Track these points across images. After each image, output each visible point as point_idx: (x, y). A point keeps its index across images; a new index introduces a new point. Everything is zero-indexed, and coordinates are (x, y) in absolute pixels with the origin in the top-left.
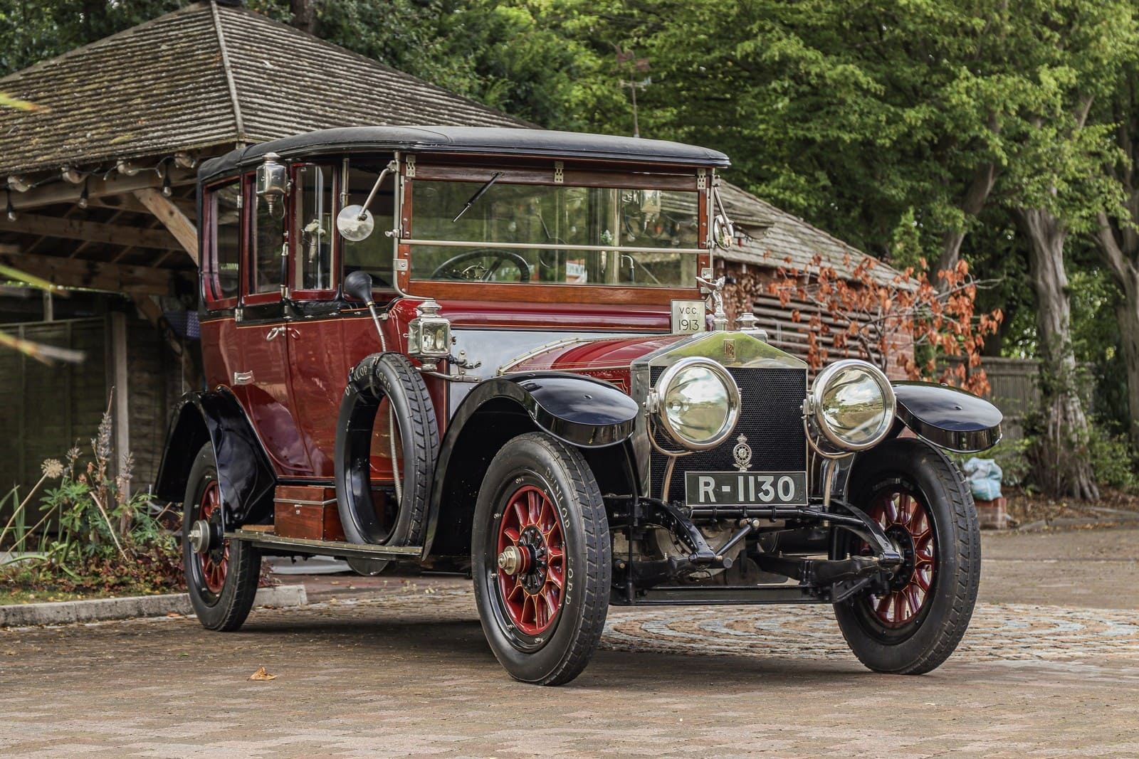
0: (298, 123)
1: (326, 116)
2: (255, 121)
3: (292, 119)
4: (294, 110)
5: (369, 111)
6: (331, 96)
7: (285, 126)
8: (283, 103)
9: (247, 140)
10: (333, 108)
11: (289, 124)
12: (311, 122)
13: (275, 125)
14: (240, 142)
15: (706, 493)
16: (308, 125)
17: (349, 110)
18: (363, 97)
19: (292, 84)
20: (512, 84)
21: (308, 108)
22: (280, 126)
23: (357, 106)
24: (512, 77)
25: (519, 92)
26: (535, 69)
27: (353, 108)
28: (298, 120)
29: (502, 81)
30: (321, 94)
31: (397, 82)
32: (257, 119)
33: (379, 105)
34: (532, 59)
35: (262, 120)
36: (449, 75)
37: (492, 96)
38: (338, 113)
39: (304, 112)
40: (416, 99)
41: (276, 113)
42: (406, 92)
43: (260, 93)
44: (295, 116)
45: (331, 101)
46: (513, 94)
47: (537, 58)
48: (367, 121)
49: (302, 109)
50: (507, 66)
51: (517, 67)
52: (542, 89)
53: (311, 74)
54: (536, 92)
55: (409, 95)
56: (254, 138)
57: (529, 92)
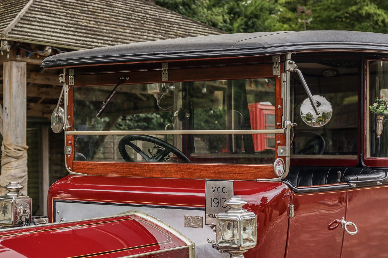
0: (61, 29)
1: (87, 26)
2: (26, 27)
3: (59, 27)
4: (64, 23)
5: (123, 24)
6: (101, 16)
7: (48, 31)
8: (60, 18)
9: (7, 39)
10: (97, 22)
11: (53, 30)
12: (72, 29)
13: (41, 30)
14: (5, 40)
16: (68, 31)
17: (108, 24)
18: (124, 17)
19: (78, 9)
20: (245, 19)
21: (77, 22)
22: (45, 31)
23: (116, 22)
24: (246, 16)
25: (249, 23)
26: (256, 13)
27: (111, 23)
28: (63, 28)
29: (241, 18)
30: (94, 15)
31: (154, 11)
32: (28, 26)
33: (132, 21)
34: (255, 8)
35: (34, 27)
36: (212, 15)
37: (236, 25)
38: (98, 25)
39: (72, 24)
40: (161, 20)
41: (49, 24)
42: (157, 16)
43: (46, 13)
44: (62, 26)
45: (98, 19)
46: (246, 24)
47: (258, 8)
48: (117, 29)
49: (73, 22)
50: (244, 12)
51: (248, 12)
52: (260, 22)
53: (96, 5)
54: (257, 23)
55: (158, 17)
56: (12, 37)
57: (253, 23)
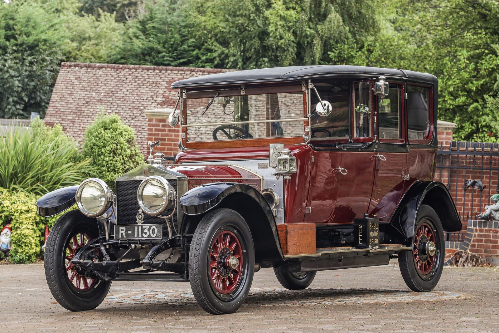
15: (122, 234)
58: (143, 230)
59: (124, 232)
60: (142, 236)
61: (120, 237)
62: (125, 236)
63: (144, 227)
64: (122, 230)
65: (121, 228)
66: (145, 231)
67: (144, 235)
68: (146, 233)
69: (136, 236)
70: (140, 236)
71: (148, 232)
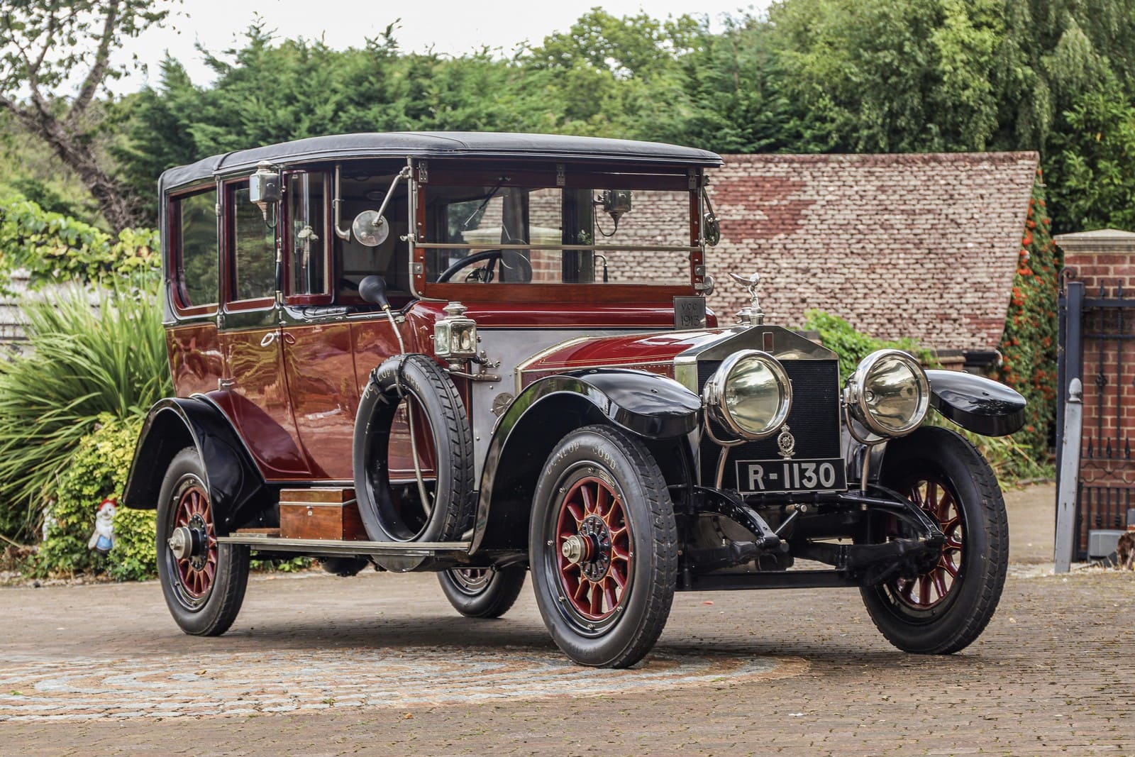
15: (756, 482)
58: (802, 472)
59: (759, 477)
60: (803, 487)
61: (752, 487)
62: (762, 487)
63: (804, 466)
64: (756, 472)
65: (752, 468)
66: (807, 474)
67: (805, 481)
68: (810, 479)
69: (787, 485)
70: (797, 485)
71: (814, 476)
